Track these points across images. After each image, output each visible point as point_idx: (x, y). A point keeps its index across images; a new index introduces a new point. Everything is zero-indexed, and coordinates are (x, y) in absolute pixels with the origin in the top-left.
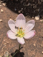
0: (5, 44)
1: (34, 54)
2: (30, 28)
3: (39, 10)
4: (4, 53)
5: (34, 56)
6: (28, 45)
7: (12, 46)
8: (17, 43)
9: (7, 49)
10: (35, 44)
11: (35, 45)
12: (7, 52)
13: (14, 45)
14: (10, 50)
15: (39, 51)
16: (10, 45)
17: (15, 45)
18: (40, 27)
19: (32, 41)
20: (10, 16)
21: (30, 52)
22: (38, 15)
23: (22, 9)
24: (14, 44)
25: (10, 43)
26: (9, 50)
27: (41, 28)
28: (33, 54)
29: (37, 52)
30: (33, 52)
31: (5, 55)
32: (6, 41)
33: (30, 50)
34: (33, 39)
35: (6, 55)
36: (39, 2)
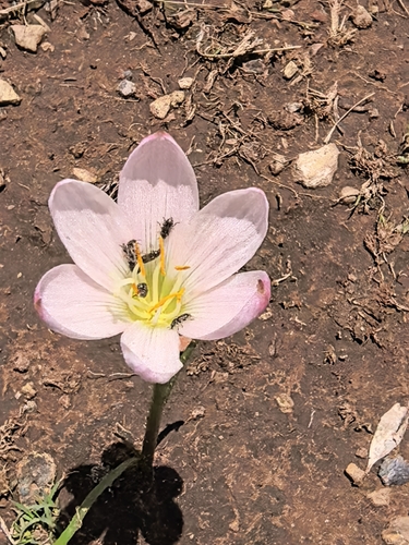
0: (28, 388)
1: (280, 484)
2: (233, 249)
3: (332, 95)
4: (21, 464)
5: (273, 500)
6: (226, 405)
7: (90, 406)
8: (130, 384)
9: (44, 433)
10: (293, 395)
11: (286, 404)
12: (41, 461)
13: (109, 399)
14: (73, 440)
15: (319, 456)
16: (66, 400)
17: (118, 404)
18: (334, 251)
19: (267, 367)
20: (78, 147)
21: (245, 465)
22: (321, 143)
23: (185, 82)
24: (109, 389)
25: (73, 384)
26: (56, 440)
27: (346, 258)
28: (267, 481)
29: (302, 470)
30: (269, 465)
31: (24, 486)
32: (33, 361)
33: (244, 452)
34: (275, 356)
35: (35, 488)
36: (334, 27)
